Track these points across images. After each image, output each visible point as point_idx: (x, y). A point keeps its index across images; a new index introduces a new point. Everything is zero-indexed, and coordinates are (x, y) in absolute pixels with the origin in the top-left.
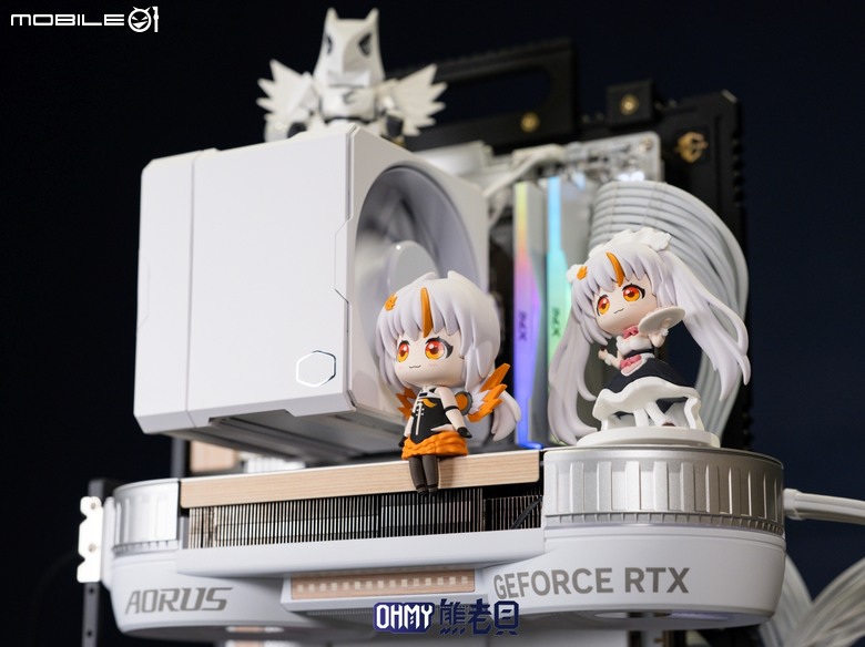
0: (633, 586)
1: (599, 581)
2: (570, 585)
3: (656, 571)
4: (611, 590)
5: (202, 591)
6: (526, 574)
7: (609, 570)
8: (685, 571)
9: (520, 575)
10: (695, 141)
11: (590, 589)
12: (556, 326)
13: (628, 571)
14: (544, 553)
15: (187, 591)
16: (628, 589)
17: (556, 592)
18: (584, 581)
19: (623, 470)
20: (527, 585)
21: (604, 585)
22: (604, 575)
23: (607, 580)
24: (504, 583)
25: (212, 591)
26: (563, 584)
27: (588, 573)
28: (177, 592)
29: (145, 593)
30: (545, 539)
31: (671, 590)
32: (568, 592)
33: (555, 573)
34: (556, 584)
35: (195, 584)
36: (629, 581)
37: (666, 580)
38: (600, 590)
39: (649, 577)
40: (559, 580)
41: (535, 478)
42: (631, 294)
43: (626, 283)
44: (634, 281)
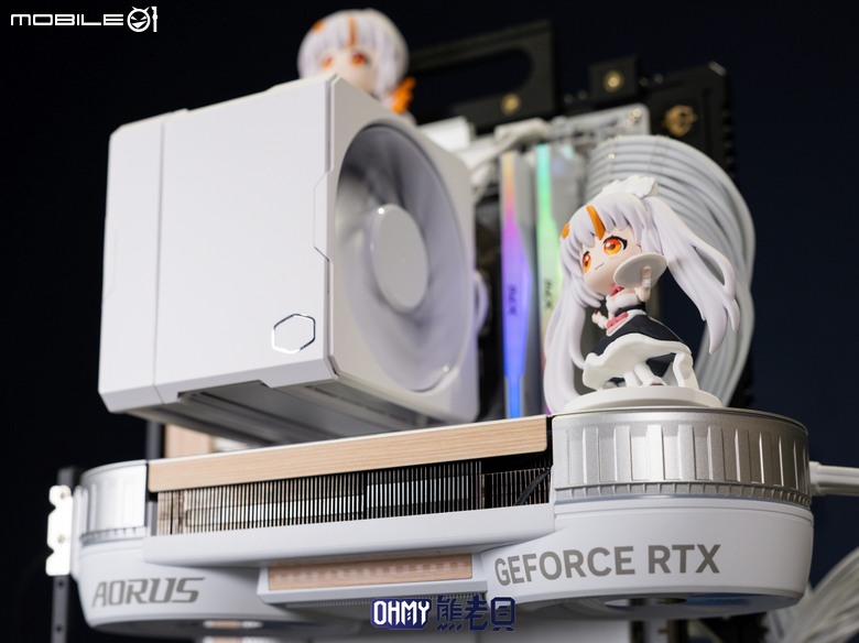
0: (658, 567)
1: (619, 561)
2: (585, 567)
3: (684, 549)
4: (632, 572)
5: (171, 581)
6: (533, 556)
7: (630, 549)
8: (716, 548)
9: (526, 557)
10: (683, 115)
11: (607, 571)
12: (549, 299)
13: (652, 549)
14: (554, 531)
15: (156, 582)
16: (652, 570)
17: (569, 575)
18: (601, 562)
19: (644, 435)
20: (534, 568)
21: (625, 566)
22: (624, 555)
23: (629, 560)
24: (507, 567)
25: (183, 581)
26: (577, 566)
27: (606, 553)
28: (145, 582)
29: (112, 584)
30: (555, 515)
31: (700, 570)
32: (582, 574)
33: (567, 554)
34: (569, 566)
35: (164, 574)
36: (652, 561)
37: (695, 558)
38: (620, 571)
39: (675, 556)
40: (572, 562)
41: (542, 447)
42: (613, 247)
43: (607, 236)
44: (616, 233)
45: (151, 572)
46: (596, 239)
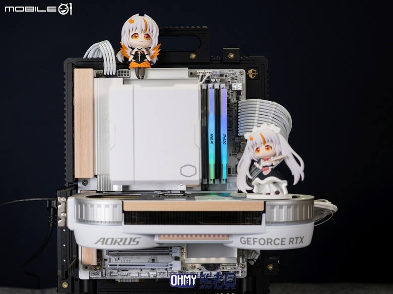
0: (291, 243)
1: (282, 241)
2: (272, 243)
3: (297, 238)
4: (284, 244)
5: (131, 239)
6: (257, 239)
7: (285, 239)
8: (303, 237)
9: (254, 239)
11: (279, 244)
13: (290, 238)
14: (265, 233)
15: (126, 239)
16: (289, 244)
17: (267, 244)
18: (277, 242)
20: (256, 242)
21: (283, 243)
22: (283, 240)
23: (284, 241)
24: (246, 240)
25: (135, 239)
26: (270, 243)
27: (279, 239)
28: (122, 239)
29: (108, 239)
31: (300, 243)
32: (271, 244)
33: (268, 239)
34: (268, 242)
36: (290, 241)
37: (299, 240)
38: (282, 244)
39: (295, 240)
40: (269, 241)
41: (262, 209)
42: (268, 149)
43: (266, 145)
44: (269, 144)
45: (124, 236)
46: (263, 145)
